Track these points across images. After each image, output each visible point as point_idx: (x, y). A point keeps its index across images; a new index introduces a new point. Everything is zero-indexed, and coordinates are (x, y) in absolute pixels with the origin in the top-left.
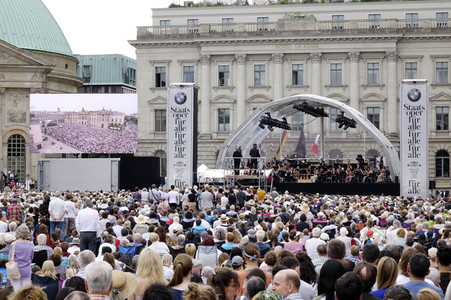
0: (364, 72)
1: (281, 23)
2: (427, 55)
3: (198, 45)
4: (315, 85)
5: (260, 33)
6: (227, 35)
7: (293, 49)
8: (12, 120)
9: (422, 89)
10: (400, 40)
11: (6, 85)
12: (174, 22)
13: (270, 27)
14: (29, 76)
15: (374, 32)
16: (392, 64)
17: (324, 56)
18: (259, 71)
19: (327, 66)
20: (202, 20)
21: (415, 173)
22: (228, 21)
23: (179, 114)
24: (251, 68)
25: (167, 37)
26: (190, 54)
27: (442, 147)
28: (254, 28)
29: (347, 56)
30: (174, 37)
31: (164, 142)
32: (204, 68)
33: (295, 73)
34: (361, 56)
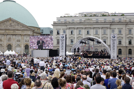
0: (103, 32)
1: (85, 21)
2: (117, 28)
3: (66, 25)
4: (92, 34)
5: (80, 23)
6: (73, 23)
7: (87, 26)
8: (26, 41)
9: (115, 35)
10: (111, 25)
11: (25, 34)
12: (61, 20)
13: (82, 22)
14: (30, 32)
15: (105, 23)
16: (109, 30)
17: (94, 28)
18: (80, 31)
19: (95, 30)
20: (67, 20)
21: (114, 54)
22: (73, 20)
23: (62, 40)
24: (78, 30)
25: (60, 24)
26: (65, 27)
27: (120, 48)
28: (79, 22)
29: (99, 28)
30: (61, 24)
31: (59, 47)
32: (68, 30)
33: (88, 32)
34: (102, 28)
